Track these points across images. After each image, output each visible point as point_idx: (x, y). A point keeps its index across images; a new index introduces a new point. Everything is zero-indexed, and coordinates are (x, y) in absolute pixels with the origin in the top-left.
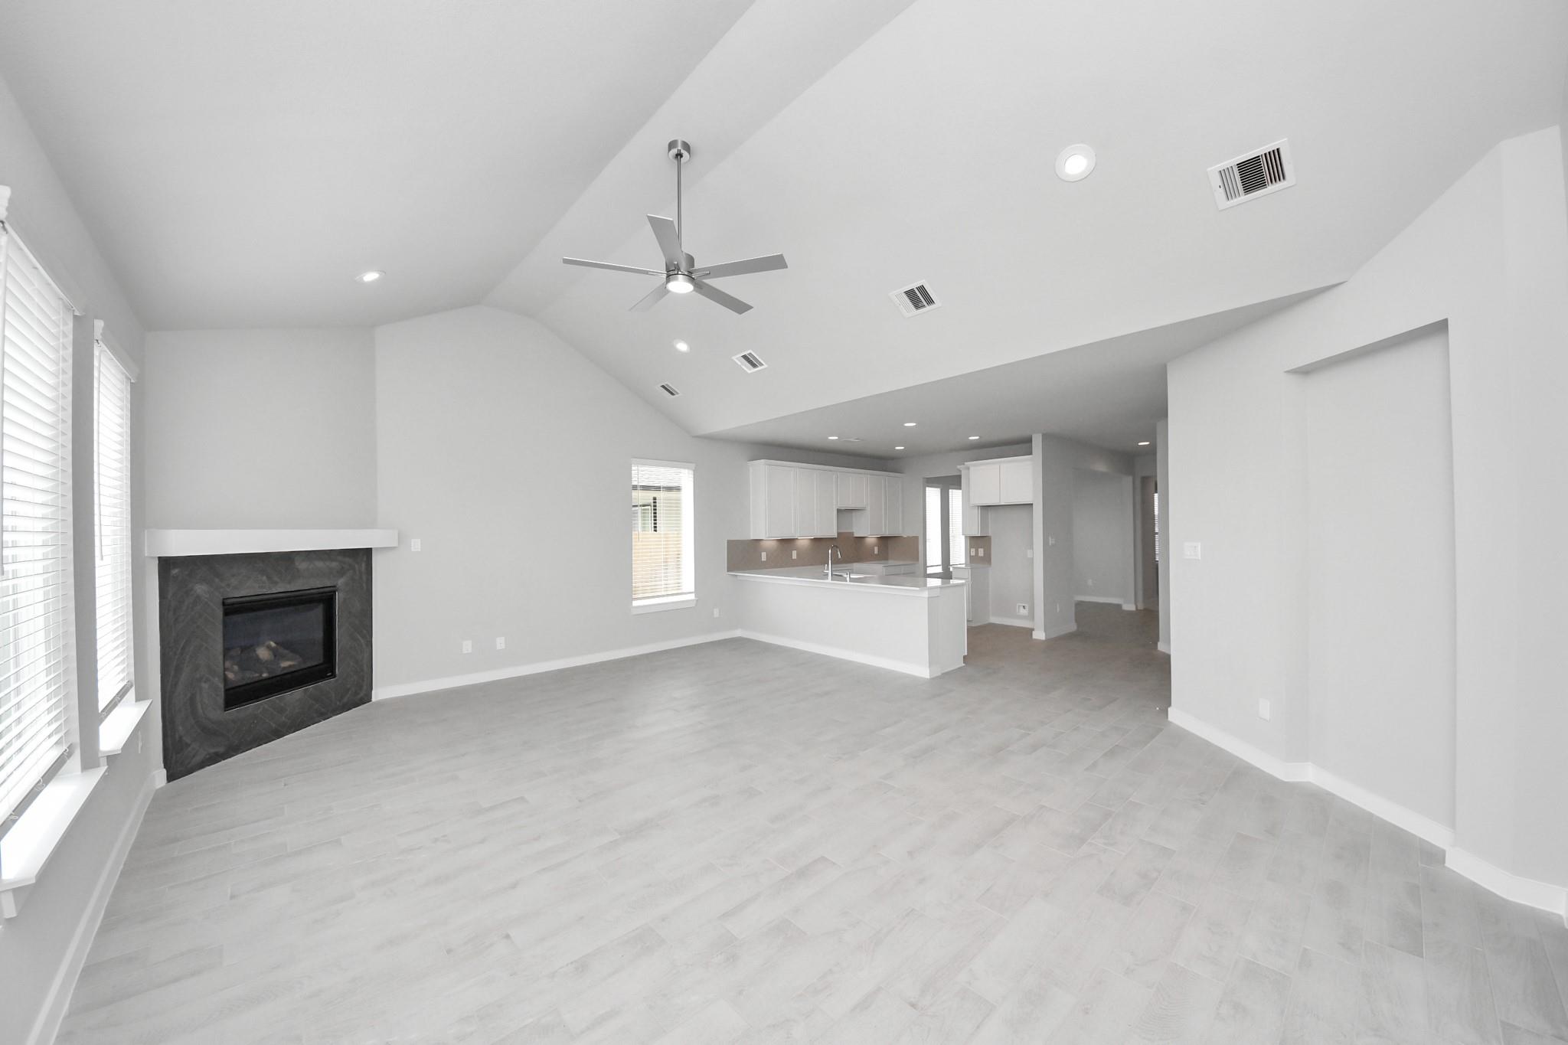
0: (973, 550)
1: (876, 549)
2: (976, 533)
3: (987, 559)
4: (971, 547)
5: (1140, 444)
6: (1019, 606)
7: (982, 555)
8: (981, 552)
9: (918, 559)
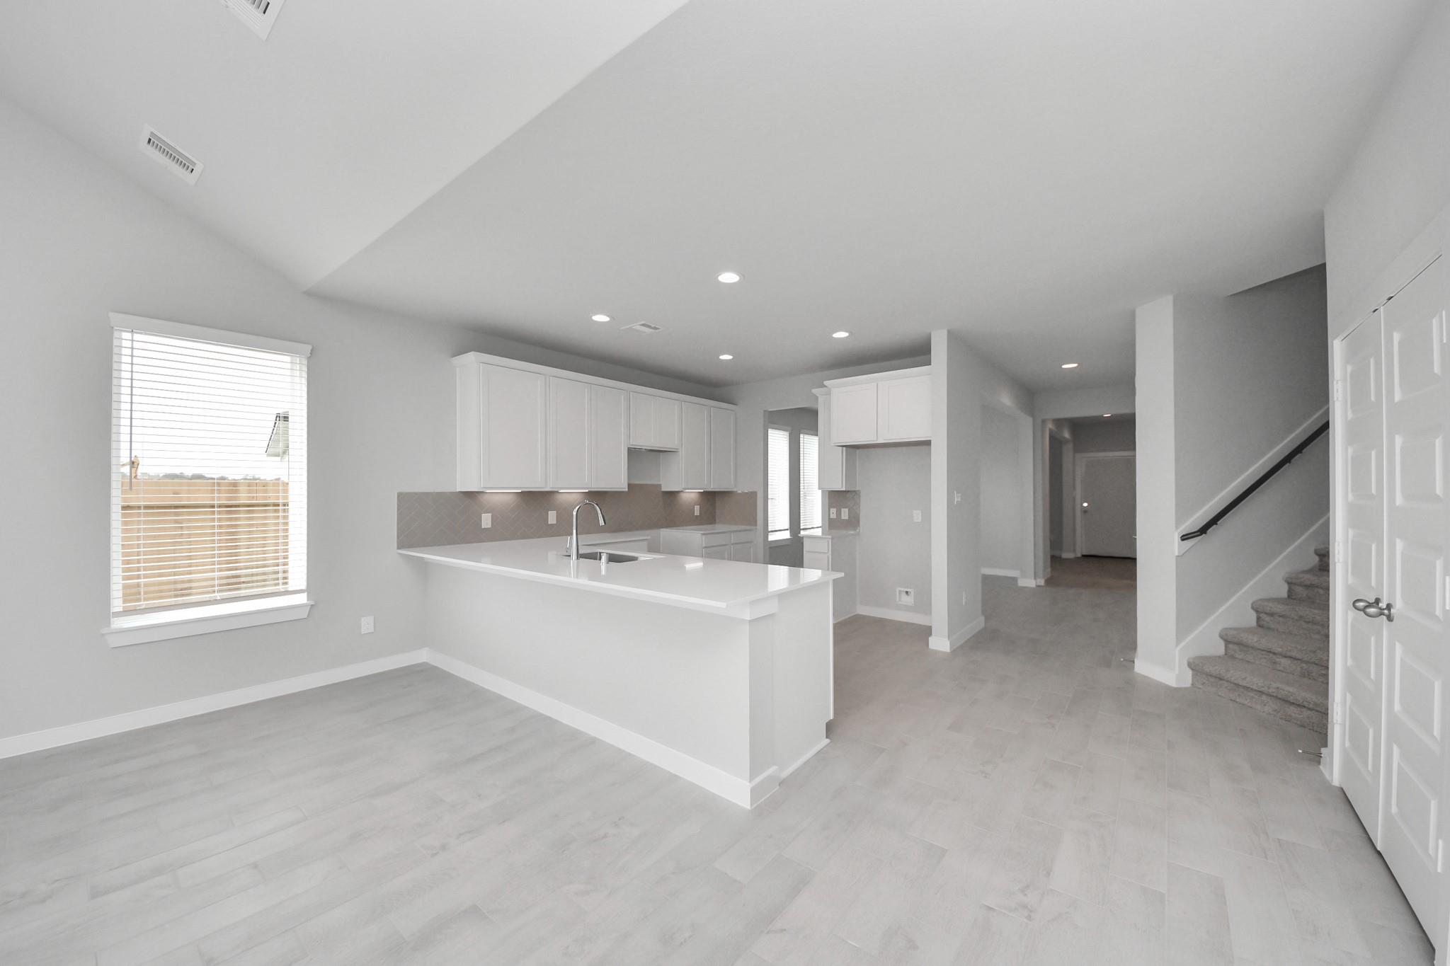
0: (833, 511)
1: (697, 508)
2: (839, 485)
3: (854, 522)
4: (830, 506)
5: (1064, 366)
6: (900, 592)
7: (847, 518)
8: (845, 514)
9: (755, 523)
